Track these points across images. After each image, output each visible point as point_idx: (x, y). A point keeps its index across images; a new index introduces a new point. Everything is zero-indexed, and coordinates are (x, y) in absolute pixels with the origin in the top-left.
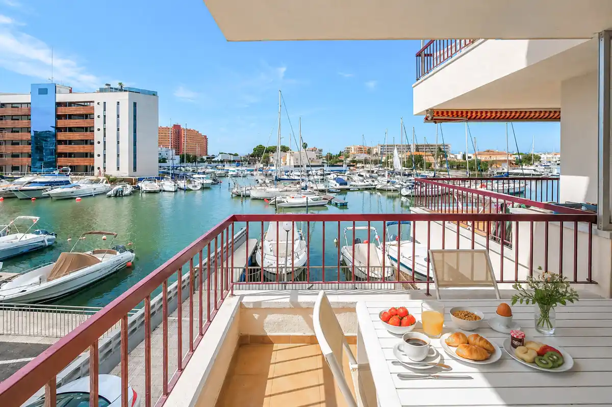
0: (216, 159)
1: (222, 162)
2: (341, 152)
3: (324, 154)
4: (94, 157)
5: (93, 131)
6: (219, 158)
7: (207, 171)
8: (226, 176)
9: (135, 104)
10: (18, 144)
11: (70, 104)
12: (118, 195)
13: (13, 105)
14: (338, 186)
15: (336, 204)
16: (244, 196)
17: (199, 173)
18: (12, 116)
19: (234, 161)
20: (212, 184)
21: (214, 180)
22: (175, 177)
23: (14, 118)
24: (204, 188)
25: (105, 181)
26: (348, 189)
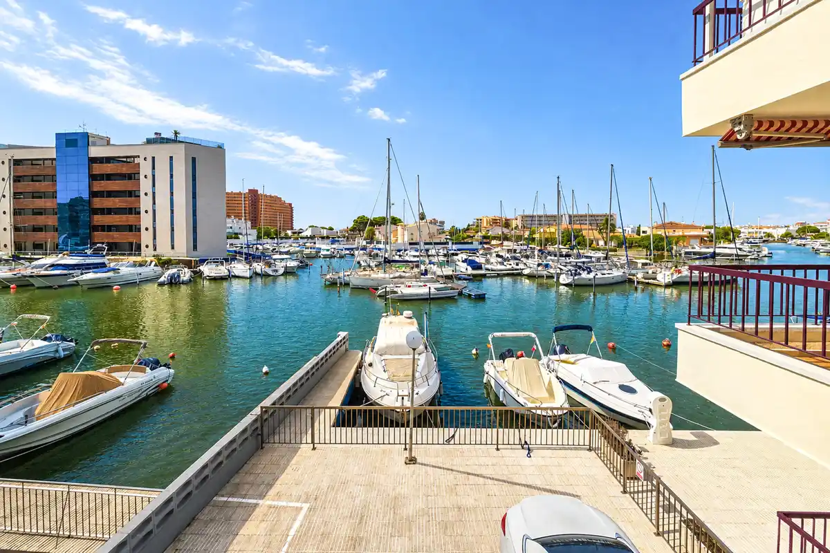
0: (303, 234)
1: (312, 237)
2: (469, 225)
3: (447, 227)
4: (140, 231)
5: (139, 196)
6: (308, 233)
7: (292, 250)
8: (316, 256)
9: (194, 160)
10: (41, 214)
11: (109, 160)
12: (174, 282)
13: (34, 162)
14: (470, 271)
15: (470, 295)
16: (341, 284)
17: (281, 253)
18: (33, 176)
19: (328, 237)
20: (299, 267)
21: (301, 262)
22: (250, 258)
23: (35, 178)
24: (288, 272)
25: (153, 263)
26: (484, 276)
